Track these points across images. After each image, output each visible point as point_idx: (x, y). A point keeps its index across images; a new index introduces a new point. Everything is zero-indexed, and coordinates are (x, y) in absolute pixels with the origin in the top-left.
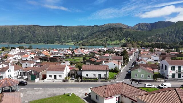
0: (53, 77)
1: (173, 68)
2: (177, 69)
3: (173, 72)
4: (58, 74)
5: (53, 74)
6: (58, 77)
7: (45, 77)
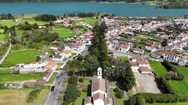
0: (123, 50)
1: (166, 55)
2: (167, 56)
3: (166, 57)
4: (125, 49)
5: (123, 49)
6: (125, 50)
7: (121, 49)
